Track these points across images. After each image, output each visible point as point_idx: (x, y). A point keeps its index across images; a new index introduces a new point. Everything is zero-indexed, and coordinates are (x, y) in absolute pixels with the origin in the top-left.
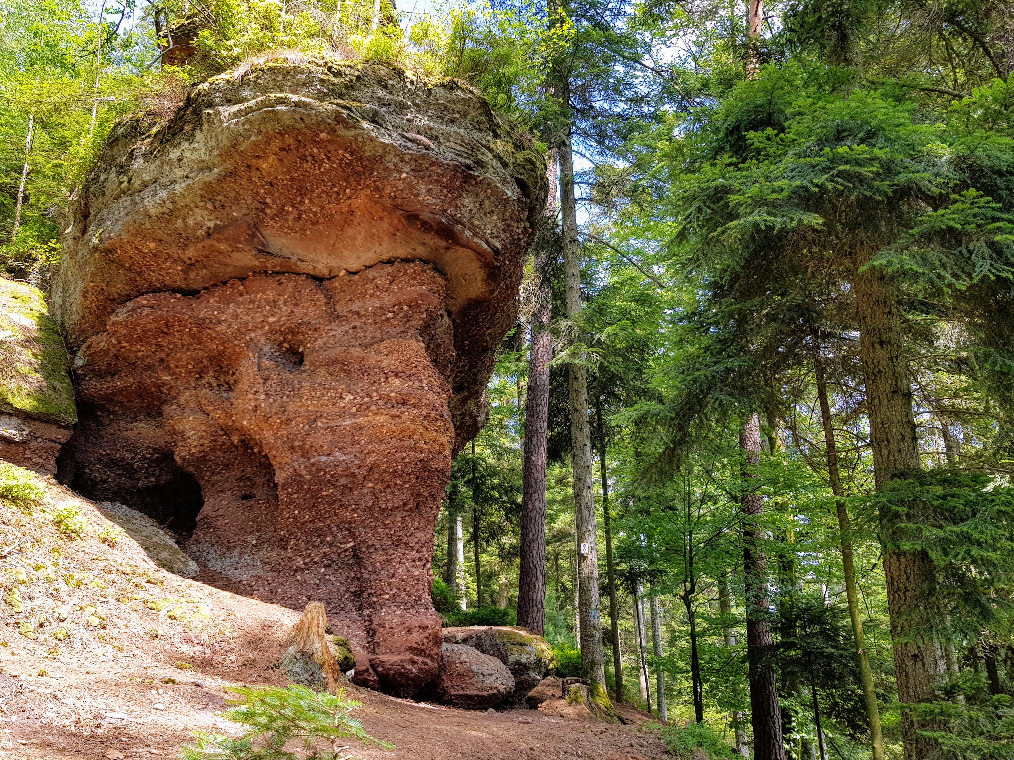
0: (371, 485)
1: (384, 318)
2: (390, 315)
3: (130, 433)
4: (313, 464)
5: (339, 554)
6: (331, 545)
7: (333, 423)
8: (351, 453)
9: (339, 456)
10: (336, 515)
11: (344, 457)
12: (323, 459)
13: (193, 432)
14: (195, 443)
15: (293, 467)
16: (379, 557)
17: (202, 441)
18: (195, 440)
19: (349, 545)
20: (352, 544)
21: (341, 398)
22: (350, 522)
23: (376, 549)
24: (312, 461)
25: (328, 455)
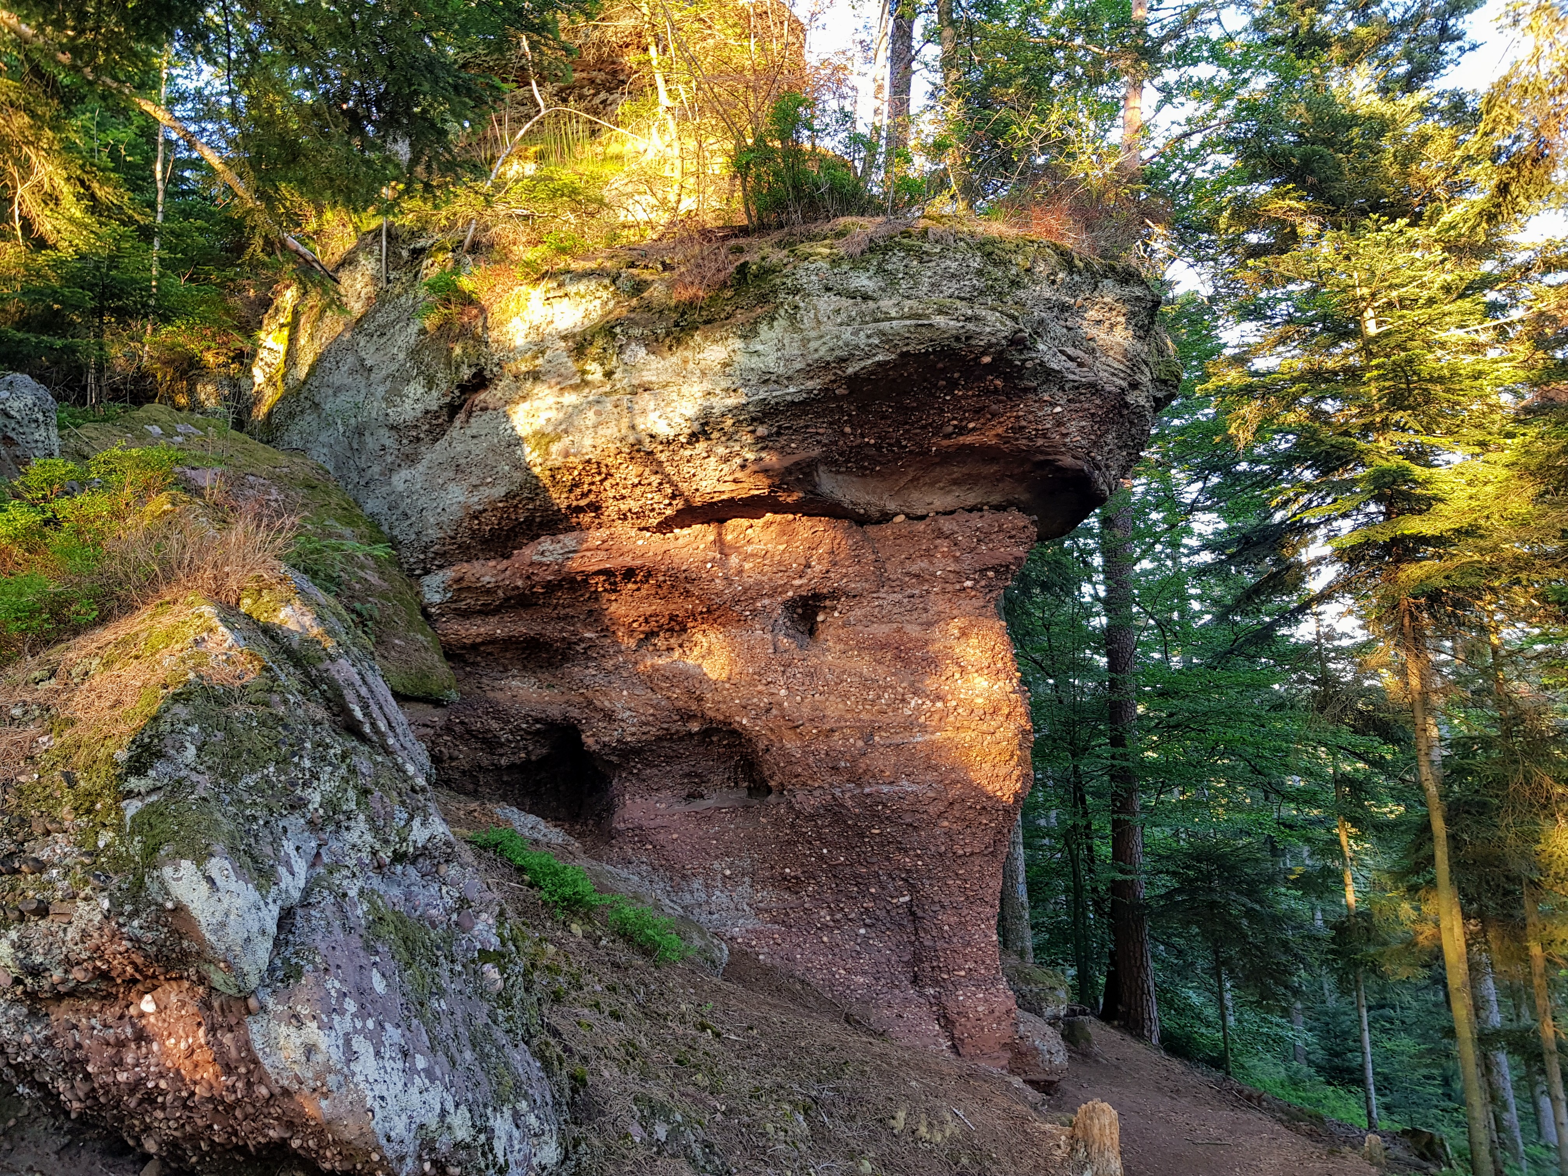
0: (946, 824)
1: (958, 587)
2: (969, 583)
3: (499, 695)
4: (869, 795)
5: (888, 912)
6: (875, 898)
7: (898, 739)
8: (924, 782)
9: (906, 785)
10: (888, 859)
11: (914, 788)
12: (885, 789)
13: (628, 713)
14: (633, 729)
15: (833, 795)
16: (947, 919)
17: (645, 729)
18: (634, 725)
19: (902, 900)
20: (907, 898)
21: (903, 700)
22: (908, 871)
23: (943, 907)
24: (867, 790)
25: (891, 783)
